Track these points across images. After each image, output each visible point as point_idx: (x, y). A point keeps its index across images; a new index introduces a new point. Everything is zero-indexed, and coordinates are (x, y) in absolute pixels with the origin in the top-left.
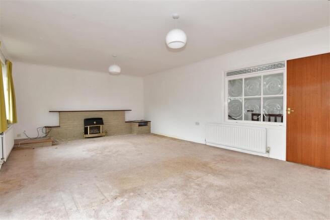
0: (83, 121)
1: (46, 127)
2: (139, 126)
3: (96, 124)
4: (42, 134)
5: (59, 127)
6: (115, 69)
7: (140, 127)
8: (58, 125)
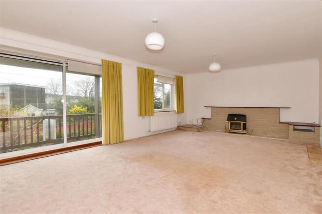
0: (227, 116)
1: (202, 118)
2: (295, 130)
3: (237, 120)
4: (200, 123)
5: (210, 119)
6: (215, 67)
7: (295, 132)
8: (210, 117)
